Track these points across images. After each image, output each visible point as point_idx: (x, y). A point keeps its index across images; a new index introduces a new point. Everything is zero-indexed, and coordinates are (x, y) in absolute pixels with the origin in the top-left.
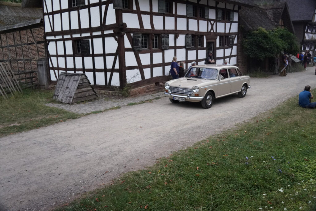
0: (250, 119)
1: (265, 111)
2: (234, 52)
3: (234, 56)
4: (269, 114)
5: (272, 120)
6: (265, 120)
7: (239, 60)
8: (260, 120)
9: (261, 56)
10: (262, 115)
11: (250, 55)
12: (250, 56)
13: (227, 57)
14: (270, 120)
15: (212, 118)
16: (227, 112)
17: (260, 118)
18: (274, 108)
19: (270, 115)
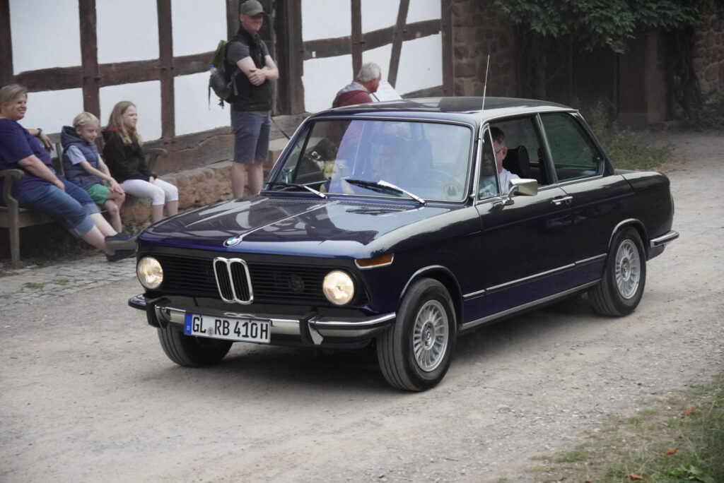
0: (541, 464)
1: (641, 403)
2: (428, 3)
3: (426, 28)
4: (670, 425)
5: (693, 470)
6: (642, 469)
7: (459, 54)
8: (610, 475)
9: (610, 19)
10: (626, 433)
11: (537, 16)
12: (537, 27)
13: (377, 39)
14: (682, 468)
15: (276, 471)
16: (379, 425)
17: (610, 457)
18: (707, 379)
19: (679, 432)
